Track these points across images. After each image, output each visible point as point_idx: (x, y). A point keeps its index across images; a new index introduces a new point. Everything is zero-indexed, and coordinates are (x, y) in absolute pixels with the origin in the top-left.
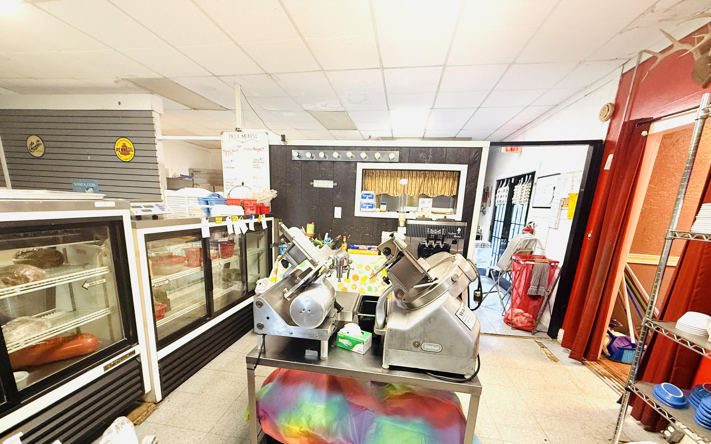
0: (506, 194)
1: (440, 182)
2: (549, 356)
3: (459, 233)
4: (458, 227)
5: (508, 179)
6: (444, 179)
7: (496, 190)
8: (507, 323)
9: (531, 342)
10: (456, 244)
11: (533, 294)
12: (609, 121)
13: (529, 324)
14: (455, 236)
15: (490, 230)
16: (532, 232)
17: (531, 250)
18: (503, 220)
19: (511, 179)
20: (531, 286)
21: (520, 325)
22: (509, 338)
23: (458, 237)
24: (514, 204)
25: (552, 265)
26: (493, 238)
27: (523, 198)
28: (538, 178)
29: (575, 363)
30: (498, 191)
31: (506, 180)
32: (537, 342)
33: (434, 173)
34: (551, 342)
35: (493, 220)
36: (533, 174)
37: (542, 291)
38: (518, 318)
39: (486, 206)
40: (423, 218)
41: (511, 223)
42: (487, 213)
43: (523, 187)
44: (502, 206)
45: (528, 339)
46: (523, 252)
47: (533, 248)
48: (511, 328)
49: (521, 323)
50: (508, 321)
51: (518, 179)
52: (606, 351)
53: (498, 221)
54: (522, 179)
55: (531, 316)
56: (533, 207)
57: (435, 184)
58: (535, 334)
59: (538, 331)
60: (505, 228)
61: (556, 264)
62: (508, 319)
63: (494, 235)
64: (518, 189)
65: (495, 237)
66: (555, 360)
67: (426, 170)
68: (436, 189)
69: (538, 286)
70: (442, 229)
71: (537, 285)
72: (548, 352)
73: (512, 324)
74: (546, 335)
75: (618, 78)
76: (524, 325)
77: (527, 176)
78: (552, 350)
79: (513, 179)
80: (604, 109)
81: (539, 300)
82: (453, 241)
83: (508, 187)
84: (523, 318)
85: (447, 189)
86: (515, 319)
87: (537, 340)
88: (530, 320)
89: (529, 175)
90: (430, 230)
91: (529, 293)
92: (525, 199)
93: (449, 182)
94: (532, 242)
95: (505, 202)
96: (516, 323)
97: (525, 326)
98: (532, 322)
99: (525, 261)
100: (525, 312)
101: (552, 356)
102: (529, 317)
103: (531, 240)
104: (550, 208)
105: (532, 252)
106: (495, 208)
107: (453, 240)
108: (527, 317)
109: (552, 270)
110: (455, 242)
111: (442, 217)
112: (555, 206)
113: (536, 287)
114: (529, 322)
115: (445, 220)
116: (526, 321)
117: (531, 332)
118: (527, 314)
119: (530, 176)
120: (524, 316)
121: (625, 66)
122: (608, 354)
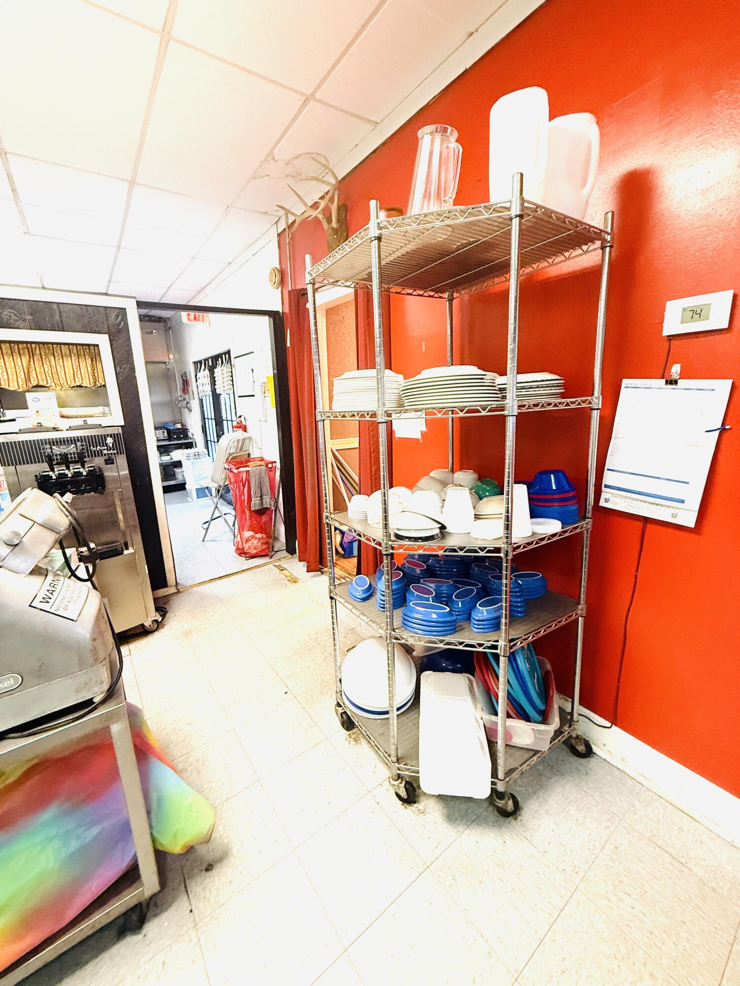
0: (207, 380)
1: (68, 363)
2: (289, 578)
3: (111, 446)
4: (105, 437)
5: (205, 360)
6: (73, 358)
7: (196, 376)
8: (240, 555)
9: (269, 569)
10: (113, 463)
11: (257, 508)
12: (280, 289)
13: (264, 547)
14: (105, 452)
15: (203, 432)
16: (245, 429)
17: (247, 452)
18: (213, 417)
19: (207, 359)
20: (253, 499)
21: (254, 552)
22: (243, 574)
23: (111, 452)
24: (220, 395)
25: (269, 466)
26: (209, 442)
27: (226, 386)
28: (235, 358)
29: (315, 576)
30: (197, 377)
31: (203, 361)
32: (275, 566)
33: (49, 348)
34: (291, 560)
35: (204, 419)
36: (229, 352)
37: (268, 502)
38: (250, 543)
39: (189, 399)
40: (40, 428)
41: (223, 420)
42: (193, 409)
43: (223, 370)
44: (207, 397)
45: (266, 567)
46: (238, 456)
47: (250, 449)
48: (244, 558)
49: (255, 548)
50: (241, 552)
51: (215, 358)
52: (340, 550)
53: (208, 419)
54: (220, 359)
55: (264, 536)
56: (239, 397)
57: (58, 367)
58: (274, 557)
59: (276, 552)
60: (218, 427)
61: (274, 465)
62: (240, 549)
63: (209, 439)
64: (218, 371)
65: (211, 441)
66: (294, 581)
67: (31, 343)
68: (64, 376)
69: (261, 497)
70: (75, 444)
71: (259, 495)
72: (288, 574)
73: (245, 553)
74: (285, 554)
75: (276, 239)
76: (258, 550)
77: (224, 356)
78: (292, 570)
79: (210, 360)
80: (271, 274)
81: (267, 512)
82: (105, 460)
83: (207, 372)
84: (256, 542)
85: (85, 376)
86: (246, 546)
87: (276, 564)
88: (264, 541)
89: (225, 354)
90: (51, 448)
91: (253, 509)
92: (228, 387)
93: (85, 364)
94: (247, 442)
95: (209, 391)
96: (249, 551)
97: (260, 551)
98: (267, 543)
99: (238, 468)
100: (256, 533)
101: (292, 577)
102: (263, 538)
103: (244, 440)
104: (254, 396)
105: (249, 454)
106: (201, 401)
107: (106, 458)
108: (259, 539)
109: (271, 473)
110: (110, 461)
111: (80, 422)
112: (258, 393)
113: (259, 498)
114: (263, 544)
115: (86, 427)
116: (260, 544)
117: (268, 555)
118: (259, 535)
119: (227, 355)
120: (256, 538)
121: (278, 224)
122: (342, 552)
